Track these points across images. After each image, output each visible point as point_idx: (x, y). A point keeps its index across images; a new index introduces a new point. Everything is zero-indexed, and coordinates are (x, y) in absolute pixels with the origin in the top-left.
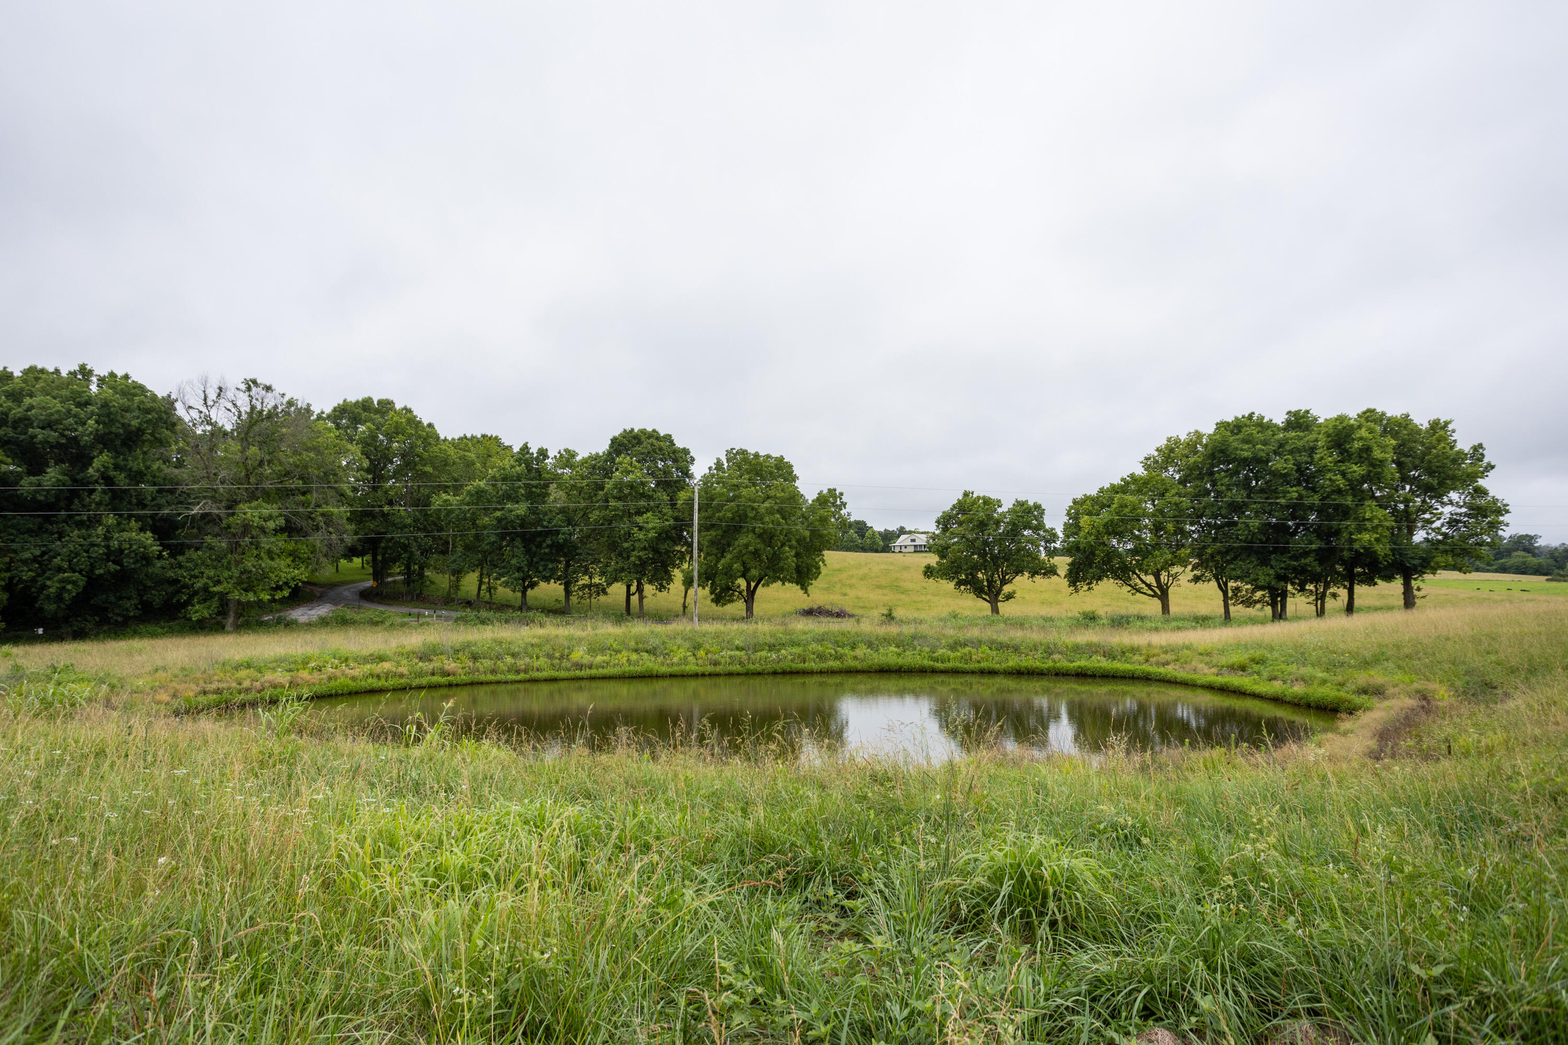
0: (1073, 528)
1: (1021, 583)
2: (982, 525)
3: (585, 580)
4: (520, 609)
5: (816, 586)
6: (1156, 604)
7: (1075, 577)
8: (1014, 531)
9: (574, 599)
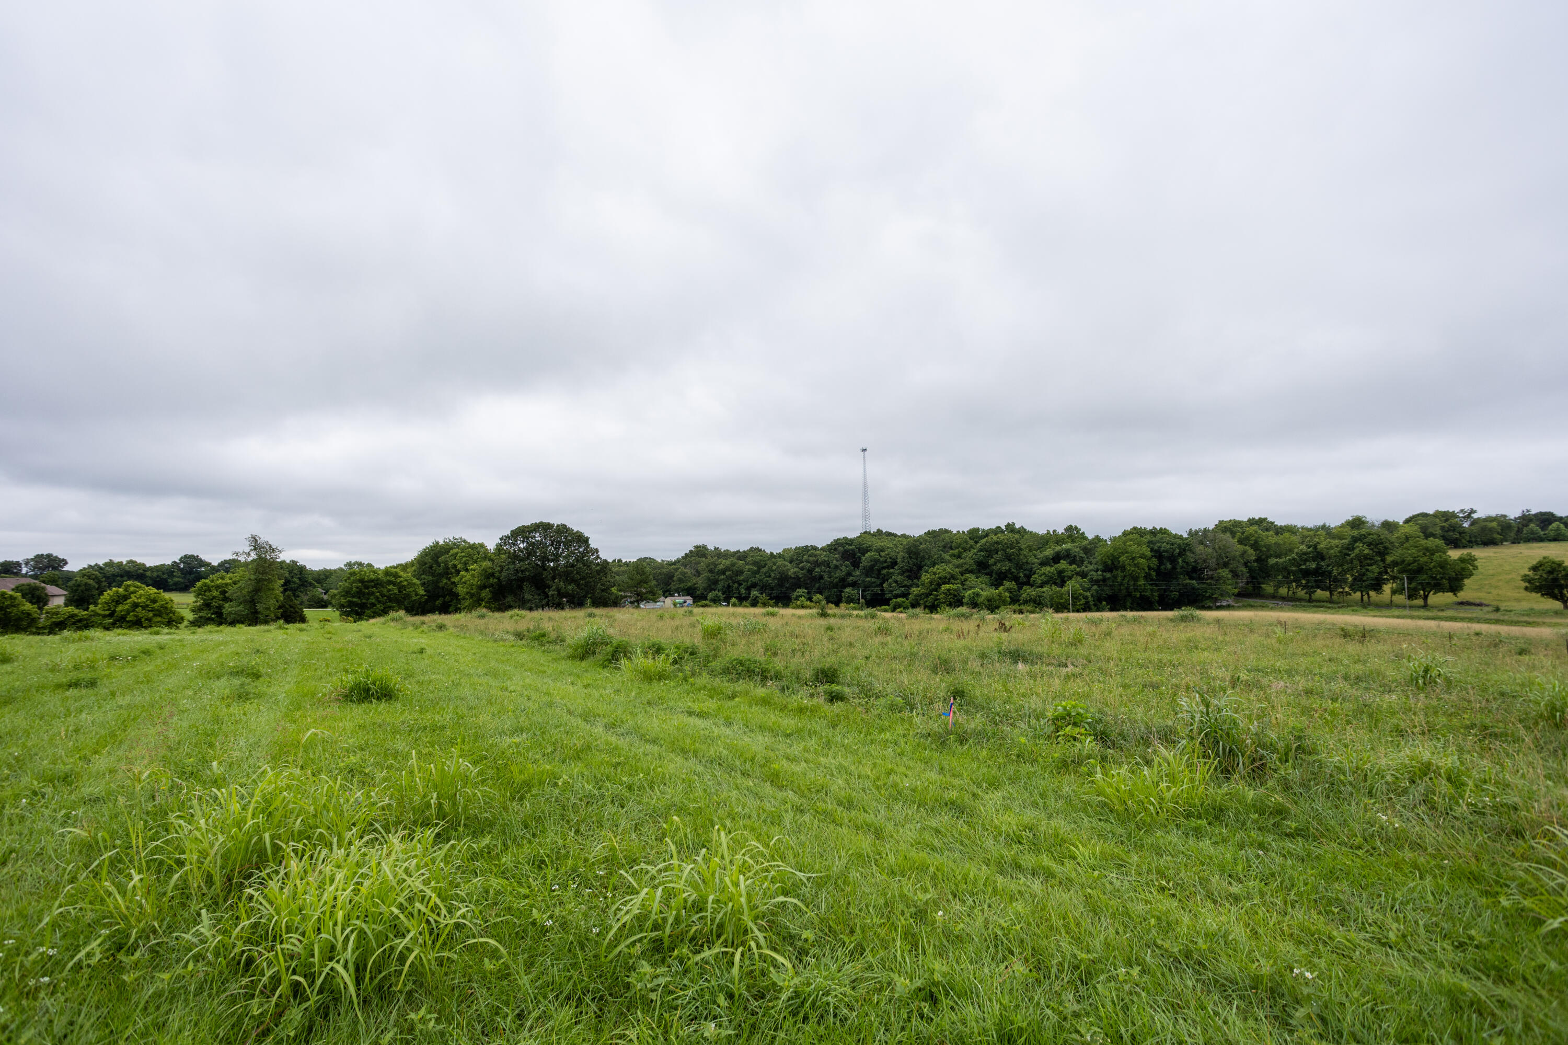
3: (1341, 590)
4: (1309, 601)
5: (1463, 593)
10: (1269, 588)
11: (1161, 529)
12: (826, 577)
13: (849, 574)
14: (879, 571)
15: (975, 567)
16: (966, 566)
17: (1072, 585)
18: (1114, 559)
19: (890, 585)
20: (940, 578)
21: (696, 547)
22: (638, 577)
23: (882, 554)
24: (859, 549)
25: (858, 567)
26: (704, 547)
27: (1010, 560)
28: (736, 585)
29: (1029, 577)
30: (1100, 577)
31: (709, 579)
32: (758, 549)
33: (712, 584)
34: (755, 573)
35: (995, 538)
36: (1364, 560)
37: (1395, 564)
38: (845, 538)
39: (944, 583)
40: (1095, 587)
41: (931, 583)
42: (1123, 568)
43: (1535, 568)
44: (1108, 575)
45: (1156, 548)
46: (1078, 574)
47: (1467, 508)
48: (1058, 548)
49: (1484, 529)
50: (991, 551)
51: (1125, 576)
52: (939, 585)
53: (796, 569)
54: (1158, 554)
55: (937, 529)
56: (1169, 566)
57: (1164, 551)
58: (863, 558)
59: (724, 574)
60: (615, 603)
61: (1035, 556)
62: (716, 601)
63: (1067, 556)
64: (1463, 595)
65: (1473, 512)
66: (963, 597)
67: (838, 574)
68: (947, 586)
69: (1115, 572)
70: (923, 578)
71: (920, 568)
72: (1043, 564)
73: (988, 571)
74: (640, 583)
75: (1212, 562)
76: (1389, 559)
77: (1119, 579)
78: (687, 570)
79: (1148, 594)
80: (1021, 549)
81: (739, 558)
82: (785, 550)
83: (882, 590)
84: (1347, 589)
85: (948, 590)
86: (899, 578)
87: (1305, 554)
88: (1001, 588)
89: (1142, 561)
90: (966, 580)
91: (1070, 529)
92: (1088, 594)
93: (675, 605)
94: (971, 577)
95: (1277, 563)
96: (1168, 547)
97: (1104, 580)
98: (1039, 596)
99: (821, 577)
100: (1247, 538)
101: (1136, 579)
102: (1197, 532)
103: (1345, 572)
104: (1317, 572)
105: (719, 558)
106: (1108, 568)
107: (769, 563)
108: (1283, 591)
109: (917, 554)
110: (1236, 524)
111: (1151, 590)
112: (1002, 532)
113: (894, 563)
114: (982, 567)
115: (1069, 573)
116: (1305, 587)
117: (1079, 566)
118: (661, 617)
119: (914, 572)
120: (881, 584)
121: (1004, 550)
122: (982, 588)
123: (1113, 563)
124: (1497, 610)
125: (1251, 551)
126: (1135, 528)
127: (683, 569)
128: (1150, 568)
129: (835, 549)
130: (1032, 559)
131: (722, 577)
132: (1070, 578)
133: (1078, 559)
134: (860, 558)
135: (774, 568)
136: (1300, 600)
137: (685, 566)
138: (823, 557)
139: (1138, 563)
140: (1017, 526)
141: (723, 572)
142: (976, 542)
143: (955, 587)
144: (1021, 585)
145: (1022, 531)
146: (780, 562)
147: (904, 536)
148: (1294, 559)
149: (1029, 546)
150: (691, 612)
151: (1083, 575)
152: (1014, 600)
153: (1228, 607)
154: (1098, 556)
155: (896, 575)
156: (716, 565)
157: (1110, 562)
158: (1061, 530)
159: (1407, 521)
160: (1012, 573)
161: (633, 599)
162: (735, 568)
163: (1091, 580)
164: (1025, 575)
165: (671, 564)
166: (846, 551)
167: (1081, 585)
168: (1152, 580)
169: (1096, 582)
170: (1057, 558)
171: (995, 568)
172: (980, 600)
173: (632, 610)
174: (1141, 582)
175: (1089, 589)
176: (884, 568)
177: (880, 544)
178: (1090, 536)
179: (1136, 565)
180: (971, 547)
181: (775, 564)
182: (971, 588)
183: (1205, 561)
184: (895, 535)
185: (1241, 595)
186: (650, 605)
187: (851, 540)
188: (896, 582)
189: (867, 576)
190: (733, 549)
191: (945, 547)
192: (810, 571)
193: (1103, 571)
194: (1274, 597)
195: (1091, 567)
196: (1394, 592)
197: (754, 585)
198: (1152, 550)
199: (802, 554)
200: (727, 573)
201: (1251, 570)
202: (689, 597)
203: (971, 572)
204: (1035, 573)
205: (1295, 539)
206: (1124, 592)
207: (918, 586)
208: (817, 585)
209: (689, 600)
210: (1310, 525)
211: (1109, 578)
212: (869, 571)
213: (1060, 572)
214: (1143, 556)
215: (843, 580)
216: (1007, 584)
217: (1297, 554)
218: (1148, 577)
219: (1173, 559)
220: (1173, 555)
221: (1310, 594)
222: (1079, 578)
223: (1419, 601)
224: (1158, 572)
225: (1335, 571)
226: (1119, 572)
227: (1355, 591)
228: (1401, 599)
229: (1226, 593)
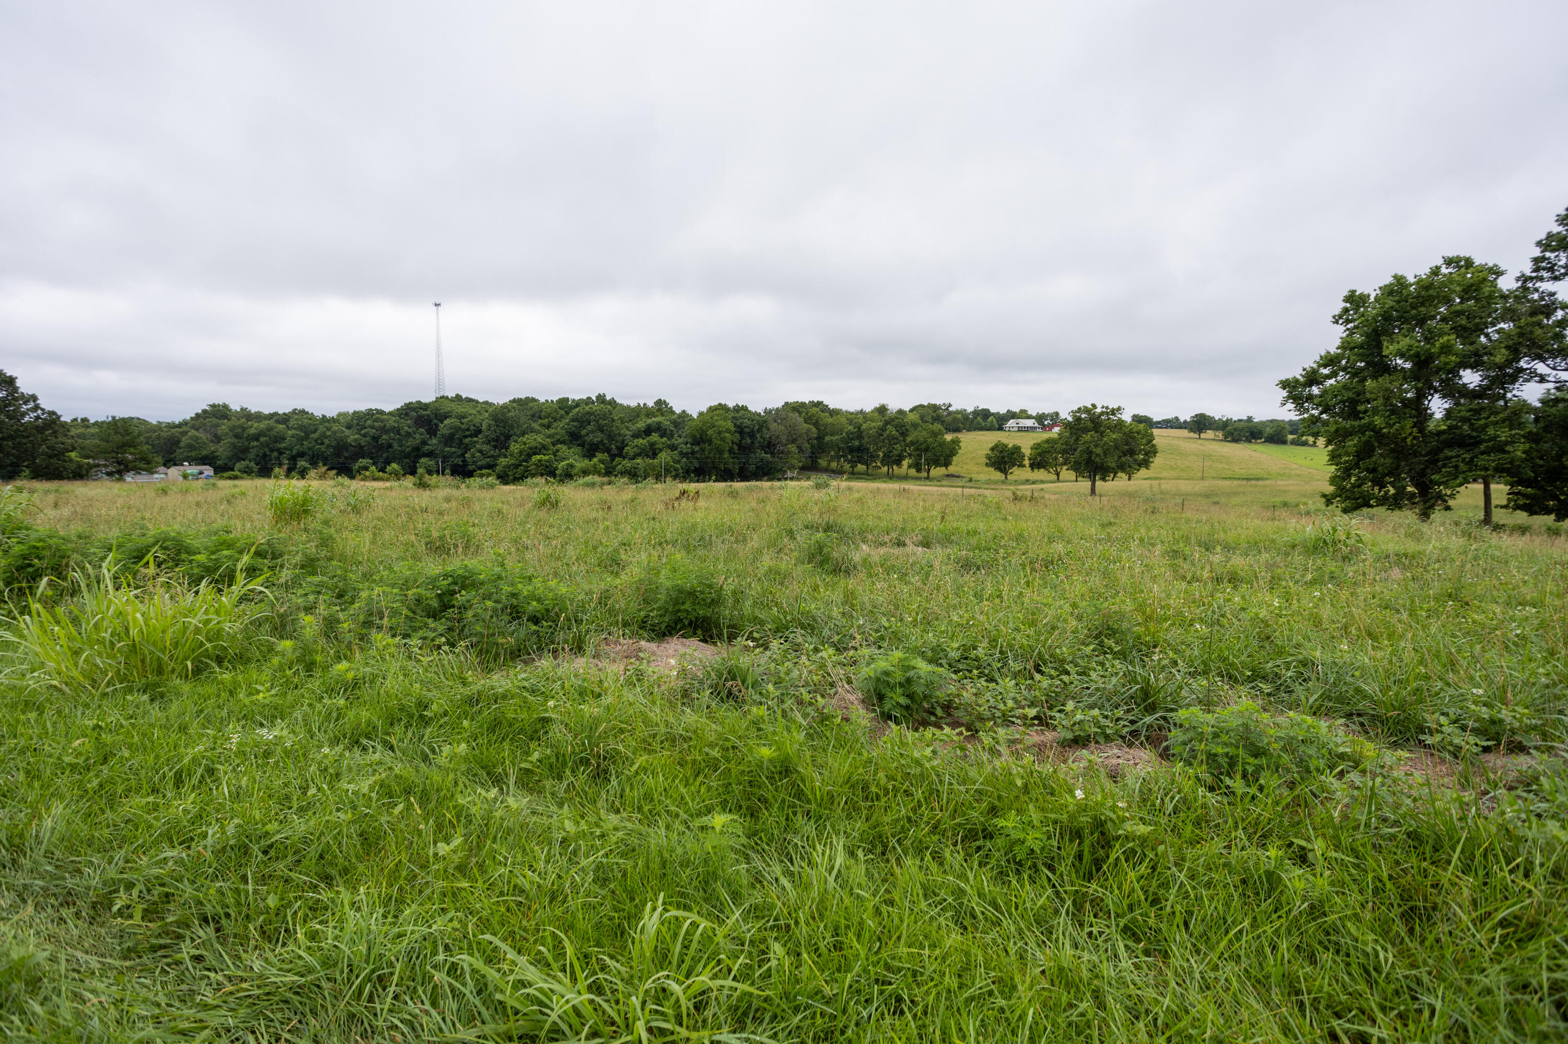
0: (1030, 455)
1: (1015, 469)
2: (1001, 452)
3: (874, 465)
4: (852, 473)
6: (1055, 477)
7: (1032, 467)
8: (1012, 455)
9: (870, 470)
10: (823, 463)
11: (743, 406)
12: (396, 446)
13: (424, 443)
14: (461, 440)
15: (567, 437)
16: (558, 437)
17: (664, 457)
18: (703, 432)
19: (473, 456)
20: (530, 448)
21: (213, 406)
22: (118, 438)
23: (465, 421)
24: (436, 415)
25: (435, 435)
26: (225, 406)
27: (602, 431)
28: (275, 454)
29: (621, 449)
30: (689, 450)
31: (234, 445)
32: (303, 412)
33: (240, 453)
34: (302, 439)
35: (587, 408)
36: (892, 440)
37: (912, 443)
38: (419, 402)
39: (535, 454)
40: (684, 460)
41: (521, 453)
42: (710, 442)
43: (992, 449)
44: (697, 448)
45: (739, 422)
46: (668, 446)
47: (947, 402)
48: (649, 421)
49: (955, 419)
51: (712, 450)
52: (529, 456)
53: (357, 436)
54: (740, 430)
55: (523, 397)
56: (749, 441)
57: (745, 427)
58: (442, 426)
59: (257, 440)
60: (80, 474)
61: (627, 428)
62: (248, 472)
63: (658, 429)
64: (952, 469)
65: (950, 405)
66: (556, 469)
67: (411, 443)
68: (538, 457)
69: (703, 446)
70: (512, 448)
71: (508, 437)
72: (636, 436)
73: (580, 442)
74: (123, 447)
75: (784, 439)
76: (909, 439)
77: (706, 452)
78: (201, 435)
79: (730, 466)
80: (613, 420)
81: (278, 422)
82: (340, 415)
83: (464, 461)
84: (879, 464)
85: (540, 461)
86: (485, 448)
87: (851, 433)
88: (595, 460)
89: (727, 434)
90: (558, 451)
91: (659, 402)
92: (678, 466)
93: (185, 477)
94: (563, 448)
95: (831, 441)
96: (748, 423)
97: (693, 453)
98: (634, 468)
99: (390, 446)
100: (810, 418)
101: (721, 452)
102: (771, 411)
103: (879, 449)
104: (860, 449)
105: (248, 420)
106: (696, 441)
107: (321, 429)
108: (834, 465)
109: (505, 422)
110: (803, 405)
111: (733, 463)
112: (593, 403)
113: (479, 431)
114: (574, 438)
115: (661, 446)
116: (849, 462)
117: (669, 439)
118: (164, 492)
119: (501, 441)
120: (463, 455)
121: (597, 421)
122: (572, 457)
123: (701, 437)
124: (971, 480)
125: (814, 430)
126: (720, 404)
127: (193, 433)
128: (733, 443)
129: (407, 414)
130: (624, 431)
131: (255, 443)
132: (661, 450)
133: (668, 432)
134: (437, 425)
135: (328, 433)
136: (846, 473)
137: (197, 430)
138: (392, 423)
139: (724, 437)
140: (608, 398)
141: (256, 438)
142: (567, 413)
143: (547, 457)
144: (614, 456)
145: (613, 403)
146: (335, 427)
147: (486, 403)
148: (843, 437)
149: (621, 418)
150: (214, 485)
151: (673, 448)
152: (610, 472)
154: (687, 430)
155: (480, 443)
156: (244, 429)
157: (698, 436)
158: (651, 404)
159: (912, 410)
160: (604, 445)
161: (110, 469)
162: (273, 433)
163: (681, 453)
164: (617, 447)
165: (172, 426)
166: (420, 417)
167: (671, 457)
168: (734, 453)
169: (686, 455)
170: (648, 431)
171: (588, 439)
172: (574, 471)
173: (109, 484)
174: (726, 455)
175: (679, 462)
176: (466, 437)
177: (460, 410)
178: (678, 410)
179: (723, 439)
180: (562, 417)
181: (328, 429)
182: (564, 459)
183: (777, 437)
184: (477, 402)
185: (804, 469)
186: (143, 478)
187: (426, 404)
188: (481, 451)
189: (446, 445)
190: (267, 411)
191: (533, 416)
192: (375, 439)
193: (692, 444)
194: (826, 470)
195: (681, 440)
196: (910, 467)
197: (301, 455)
198: (735, 426)
199: (360, 420)
200: (262, 439)
201: (812, 447)
202: (208, 467)
203: (563, 442)
204: (627, 445)
205: (843, 420)
206: (710, 465)
207: (505, 457)
208: (385, 455)
209: (208, 471)
210: (852, 410)
211: (697, 451)
212: (449, 440)
213: (652, 445)
214: (728, 431)
215: (417, 449)
216: (600, 455)
217: (846, 433)
218: (731, 451)
219: (752, 435)
220: (753, 431)
221: (853, 467)
222: (669, 451)
223: (924, 474)
224: (740, 446)
225: (872, 448)
226: (706, 445)
227: (884, 465)
228: (913, 472)
229: (792, 468)
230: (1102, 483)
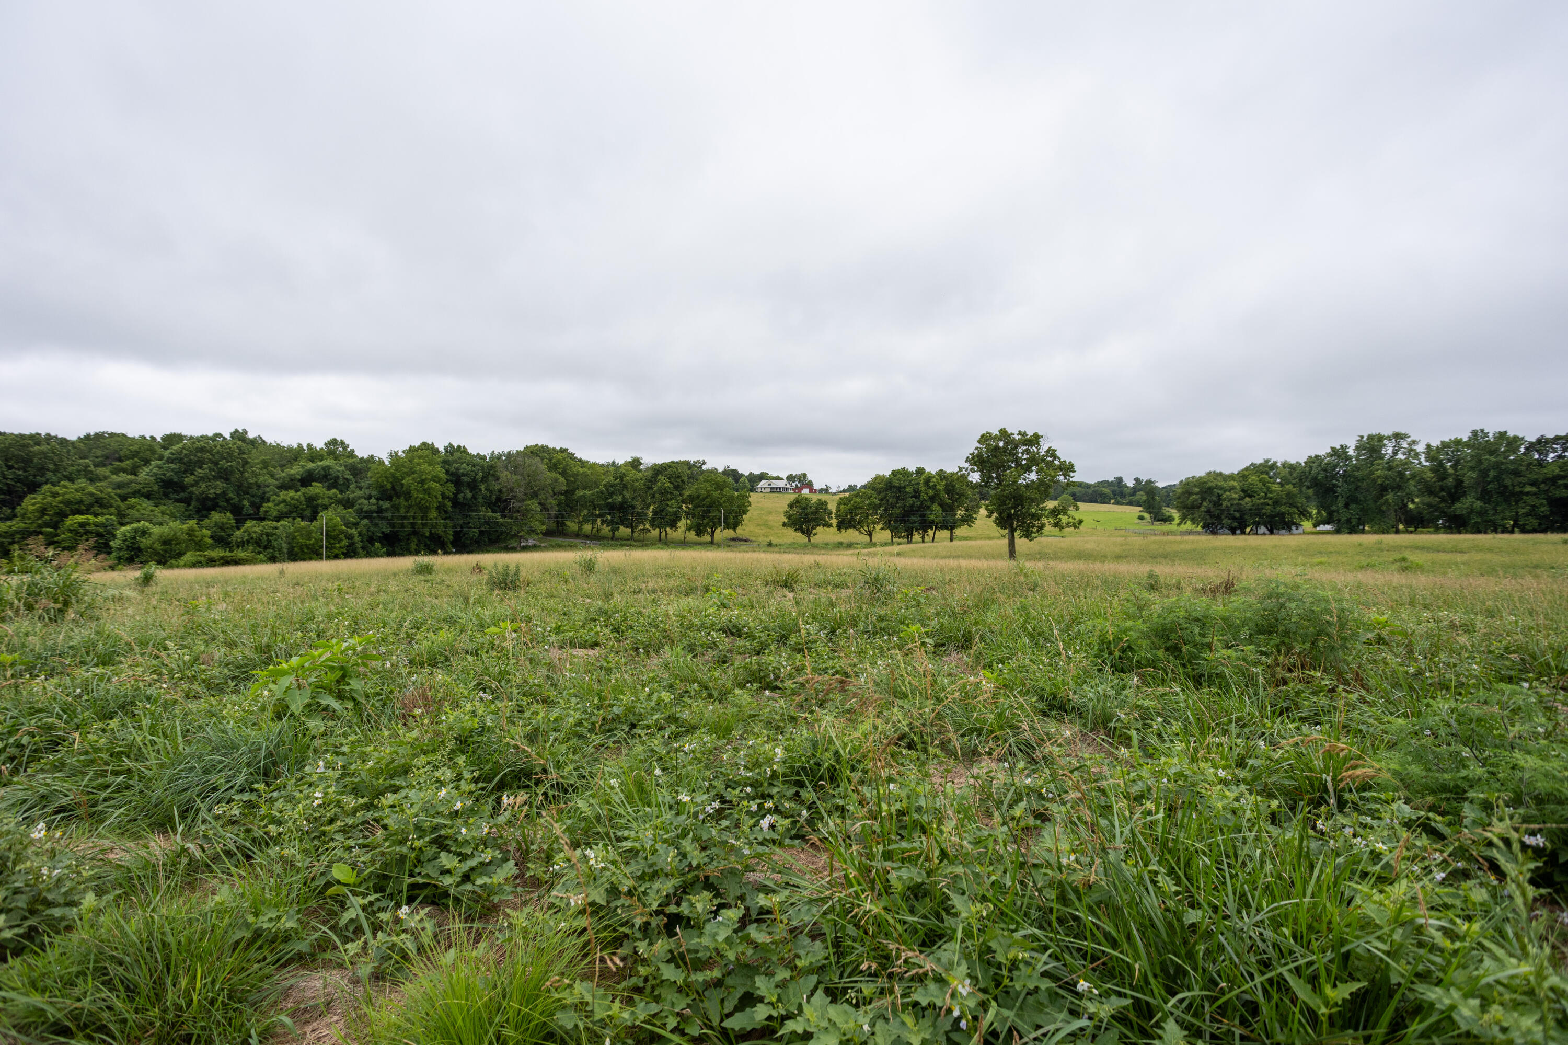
0: (838, 508)
1: (819, 529)
2: (805, 508)
3: (642, 527)
4: (612, 539)
5: (739, 530)
6: (868, 538)
7: (839, 527)
8: (816, 512)
9: (636, 534)
10: (572, 526)
11: (459, 447)
15: (156, 488)
16: (138, 487)
17: (327, 519)
18: (395, 483)
20: (67, 503)
27: (226, 479)
29: (257, 507)
30: (374, 507)
36: (664, 494)
37: (691, 499)
39: (76, 513)
40: (365, 521)
41: (43, 511)
42: (408, 495)
43: (792, 505)
44: (386, 505)
45: (452, 469)
46: (339, 502)
48: (311, 466)
50: (190, 461)
51: (410, 507)
52: (62, 515)
54: (455, 478)
56: (469, 495)
57: (463, 475)
61: (272, 476)
63: (326, 477)
66: (112, 537)
68: (80, 518)
69: (396, 501)
72: (284, 487)
73: (182, 495)
75: (520, 493)
76: (686, 493)
77: (402, 512)
79: (440, 531)
80: (247, 464)
84: (648, 526)
85: (82, 525)
87: (612, 486)
89: (434, 485)
90: (128, 508)
91: (332, 444)
92: (354, 531)
94: (143, 504)
95: (584, 496)
96: (470, 468)
97: (380, 511)
98: (267, 535)
100: (555, 466)
101: (425, 509)
102: (499, 457)
103: (648, 506)
104: (623, 507)
106: (385, 495)
108: (587, 528)
110: (543, 449)
111: (445, 527)
112: (222, 441)
114: (169, 488)
115: (325, 501)
116: (609, 523)
117: (341, 492)
119: (18, 494)
123: (393, 488)
125: (562, 480)
126: (424, 444)
128: (444, 496)
130: (264, 479)
132: (326, 508)
133: (341, 481)
136: (603, 538)
139: (429, 488)
140: (251, 436)
143: (100, 519)
144: (240, 519)
145: (257, 443)
148: (602, 492)
149: (264, 462)
151: (348, 504)
152: (221, 540)
153: (535, 548)
154: (371, 478)
157: (389, 486)
158: (319, 445)
160: (228, 501)
163: (360, 512)
164: (253, 504)
167: (343, 518)
168: (446, 512)
169: (368, 515)
170: (307, 480)
171: (196, 491)
172: (145, 542)
174: (433, 514)
175: (356, 525)
178: (362, 455)
179: (427, 491)
182: (136, 521)
183: (512, 490)
185: (548, 533)
193: (378, 499)
194: (577, 535)
195: (359, 493)
196: (689, 529)
198: (447, 472)
201: (559, 503)
203: (148, 496)
204: (268, 501)
206: (408, 529)
211: (386, 510)
213: (311, 500)
214: (436, 479)
216: (216, 516)
217: (605, 486)
218: (440, 508)
219: (473, 486)
220: (474, 480)
221: (613, 531)
222: (340, 508)
223: (707, 538)
224: (455, 503)
225: (638, 504)
226: (402, 501)
227: (654, 527)
228: (692, 535)
229: (532, 531)
230: (1024, 540)
